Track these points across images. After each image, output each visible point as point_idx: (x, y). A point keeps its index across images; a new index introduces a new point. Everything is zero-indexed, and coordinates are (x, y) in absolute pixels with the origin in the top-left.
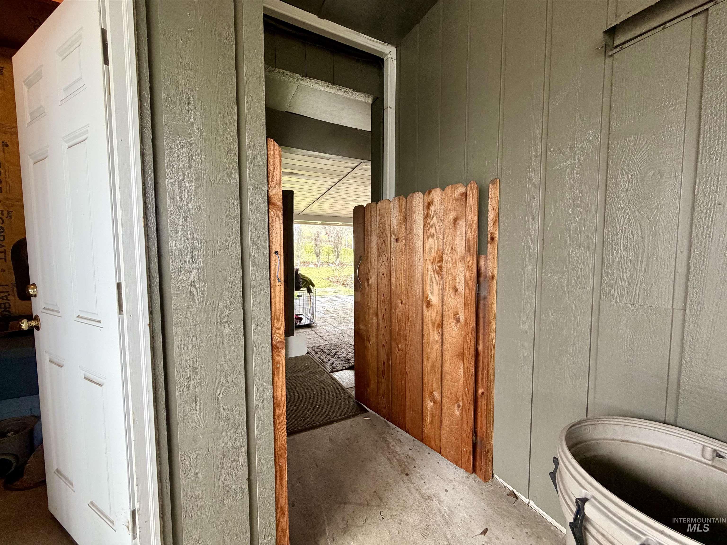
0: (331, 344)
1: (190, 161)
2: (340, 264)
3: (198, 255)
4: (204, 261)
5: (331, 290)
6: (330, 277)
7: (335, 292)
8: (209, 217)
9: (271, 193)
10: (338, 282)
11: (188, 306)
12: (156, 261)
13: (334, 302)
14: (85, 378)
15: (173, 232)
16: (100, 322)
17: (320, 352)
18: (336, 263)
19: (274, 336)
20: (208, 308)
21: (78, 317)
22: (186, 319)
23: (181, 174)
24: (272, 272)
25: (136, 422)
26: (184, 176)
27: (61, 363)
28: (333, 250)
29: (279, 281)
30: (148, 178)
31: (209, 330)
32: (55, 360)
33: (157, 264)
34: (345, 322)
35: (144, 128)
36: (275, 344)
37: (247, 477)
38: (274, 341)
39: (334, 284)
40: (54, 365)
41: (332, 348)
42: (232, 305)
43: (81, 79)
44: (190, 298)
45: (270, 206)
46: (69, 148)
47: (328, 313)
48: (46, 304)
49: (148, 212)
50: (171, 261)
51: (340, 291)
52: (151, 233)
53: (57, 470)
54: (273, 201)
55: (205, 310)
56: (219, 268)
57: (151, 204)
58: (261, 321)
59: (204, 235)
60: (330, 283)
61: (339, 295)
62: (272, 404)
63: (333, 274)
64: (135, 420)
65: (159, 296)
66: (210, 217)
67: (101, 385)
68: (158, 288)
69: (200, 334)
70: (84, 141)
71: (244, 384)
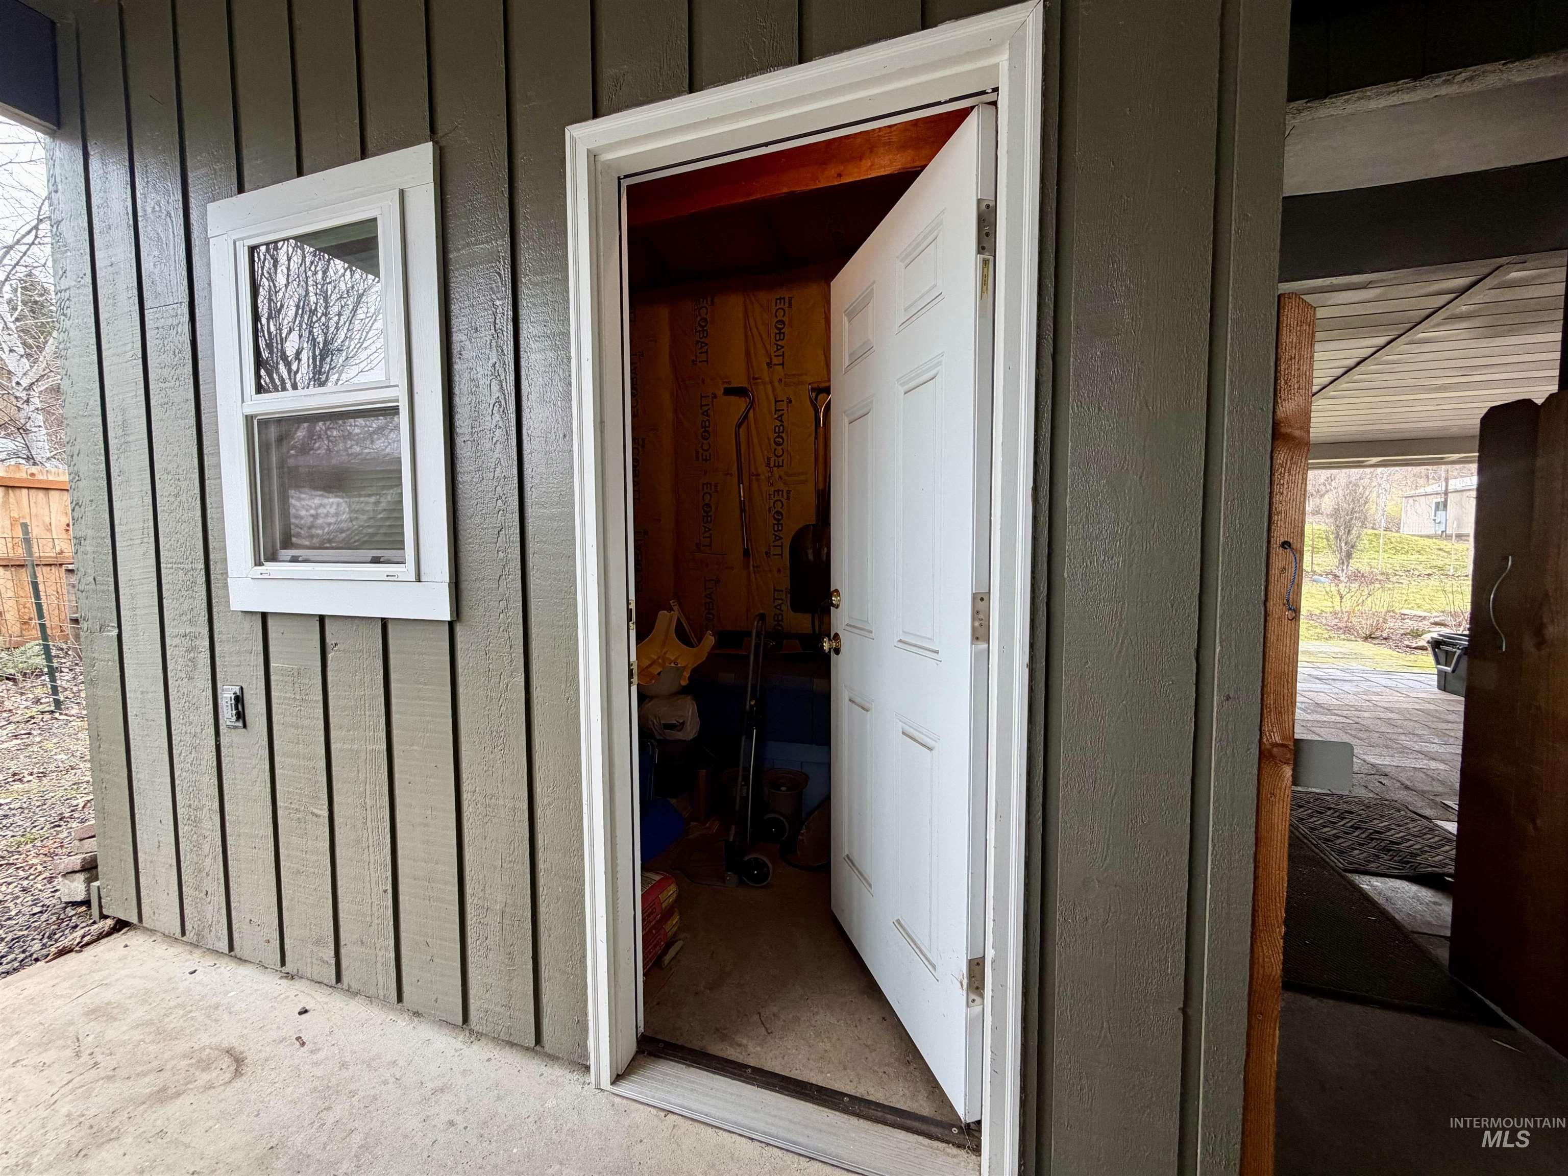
0: (1341, 796)
1: (1114, 380)
2: (1357, 576)
3: (1115, 551)
4: (1125, 560)
5: (1322, 649)
6: (1318, 612)
7: (1345, 656)
8: (1141, 477)
9: (1280, 413)
10: (1348, 630)
11: (1090, 641)
12: (1045, 560)
13: (1338, 684)
14: (904, 733)
15: (1075, 509)
16: (937, 652)
17: (1301, 807)
18: (1339, 573)
19: (1266, 728)
20: (1127, 650)
21: (900, 641)
22: (1085, 665)
23: (1095, 406)
24: (1271, 587)
25: (999, 819)
26: (1099, 408)
27: (867, 705)
28: (1332, 537)
29: (1290, 609)
30: (1042, 420)
31: (1125, 692)
32: (858, 700)
33: (1046, 565)
34: (1386, 747)
35: (1043, 338)
36: (1268, 747)
37: (1181, 1006)
38: (1265, 740)
39: (1332, 634)
40: (857, 707)
41: (1346, 807)
42: (1174, 649)
43: (935, 286)
44: (1095, 629)
45: (1277, 443)
46: (905, 393)
47: (1320, 710)
48: (850, 618)
49: (1038, 480)
50: (1067, 560)
51: (1357, 656)
52: (1041, 513)
53: (848, 856)
54: (1284, 430)
55: (1120, 652)
56: (1153, 575)
57: (1043, 465)
58: (1236, 692)
59: (1128, 513)
60: (1318, 630)
61: (1355, 665)
62: (1251, 877)
63: (1330, 604)
64: (999, 816)
65: (1045, 619)
66: (1143, 478)
67: (930, 749)
68: (1045, 605)
69: (1108, 695)
70: (933, 379)
71: (1189, 814)
